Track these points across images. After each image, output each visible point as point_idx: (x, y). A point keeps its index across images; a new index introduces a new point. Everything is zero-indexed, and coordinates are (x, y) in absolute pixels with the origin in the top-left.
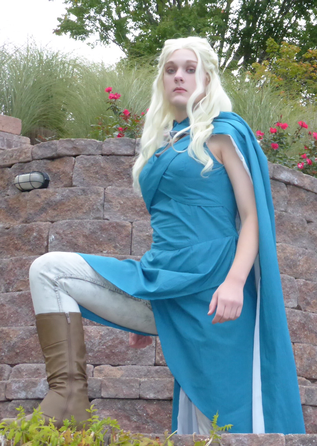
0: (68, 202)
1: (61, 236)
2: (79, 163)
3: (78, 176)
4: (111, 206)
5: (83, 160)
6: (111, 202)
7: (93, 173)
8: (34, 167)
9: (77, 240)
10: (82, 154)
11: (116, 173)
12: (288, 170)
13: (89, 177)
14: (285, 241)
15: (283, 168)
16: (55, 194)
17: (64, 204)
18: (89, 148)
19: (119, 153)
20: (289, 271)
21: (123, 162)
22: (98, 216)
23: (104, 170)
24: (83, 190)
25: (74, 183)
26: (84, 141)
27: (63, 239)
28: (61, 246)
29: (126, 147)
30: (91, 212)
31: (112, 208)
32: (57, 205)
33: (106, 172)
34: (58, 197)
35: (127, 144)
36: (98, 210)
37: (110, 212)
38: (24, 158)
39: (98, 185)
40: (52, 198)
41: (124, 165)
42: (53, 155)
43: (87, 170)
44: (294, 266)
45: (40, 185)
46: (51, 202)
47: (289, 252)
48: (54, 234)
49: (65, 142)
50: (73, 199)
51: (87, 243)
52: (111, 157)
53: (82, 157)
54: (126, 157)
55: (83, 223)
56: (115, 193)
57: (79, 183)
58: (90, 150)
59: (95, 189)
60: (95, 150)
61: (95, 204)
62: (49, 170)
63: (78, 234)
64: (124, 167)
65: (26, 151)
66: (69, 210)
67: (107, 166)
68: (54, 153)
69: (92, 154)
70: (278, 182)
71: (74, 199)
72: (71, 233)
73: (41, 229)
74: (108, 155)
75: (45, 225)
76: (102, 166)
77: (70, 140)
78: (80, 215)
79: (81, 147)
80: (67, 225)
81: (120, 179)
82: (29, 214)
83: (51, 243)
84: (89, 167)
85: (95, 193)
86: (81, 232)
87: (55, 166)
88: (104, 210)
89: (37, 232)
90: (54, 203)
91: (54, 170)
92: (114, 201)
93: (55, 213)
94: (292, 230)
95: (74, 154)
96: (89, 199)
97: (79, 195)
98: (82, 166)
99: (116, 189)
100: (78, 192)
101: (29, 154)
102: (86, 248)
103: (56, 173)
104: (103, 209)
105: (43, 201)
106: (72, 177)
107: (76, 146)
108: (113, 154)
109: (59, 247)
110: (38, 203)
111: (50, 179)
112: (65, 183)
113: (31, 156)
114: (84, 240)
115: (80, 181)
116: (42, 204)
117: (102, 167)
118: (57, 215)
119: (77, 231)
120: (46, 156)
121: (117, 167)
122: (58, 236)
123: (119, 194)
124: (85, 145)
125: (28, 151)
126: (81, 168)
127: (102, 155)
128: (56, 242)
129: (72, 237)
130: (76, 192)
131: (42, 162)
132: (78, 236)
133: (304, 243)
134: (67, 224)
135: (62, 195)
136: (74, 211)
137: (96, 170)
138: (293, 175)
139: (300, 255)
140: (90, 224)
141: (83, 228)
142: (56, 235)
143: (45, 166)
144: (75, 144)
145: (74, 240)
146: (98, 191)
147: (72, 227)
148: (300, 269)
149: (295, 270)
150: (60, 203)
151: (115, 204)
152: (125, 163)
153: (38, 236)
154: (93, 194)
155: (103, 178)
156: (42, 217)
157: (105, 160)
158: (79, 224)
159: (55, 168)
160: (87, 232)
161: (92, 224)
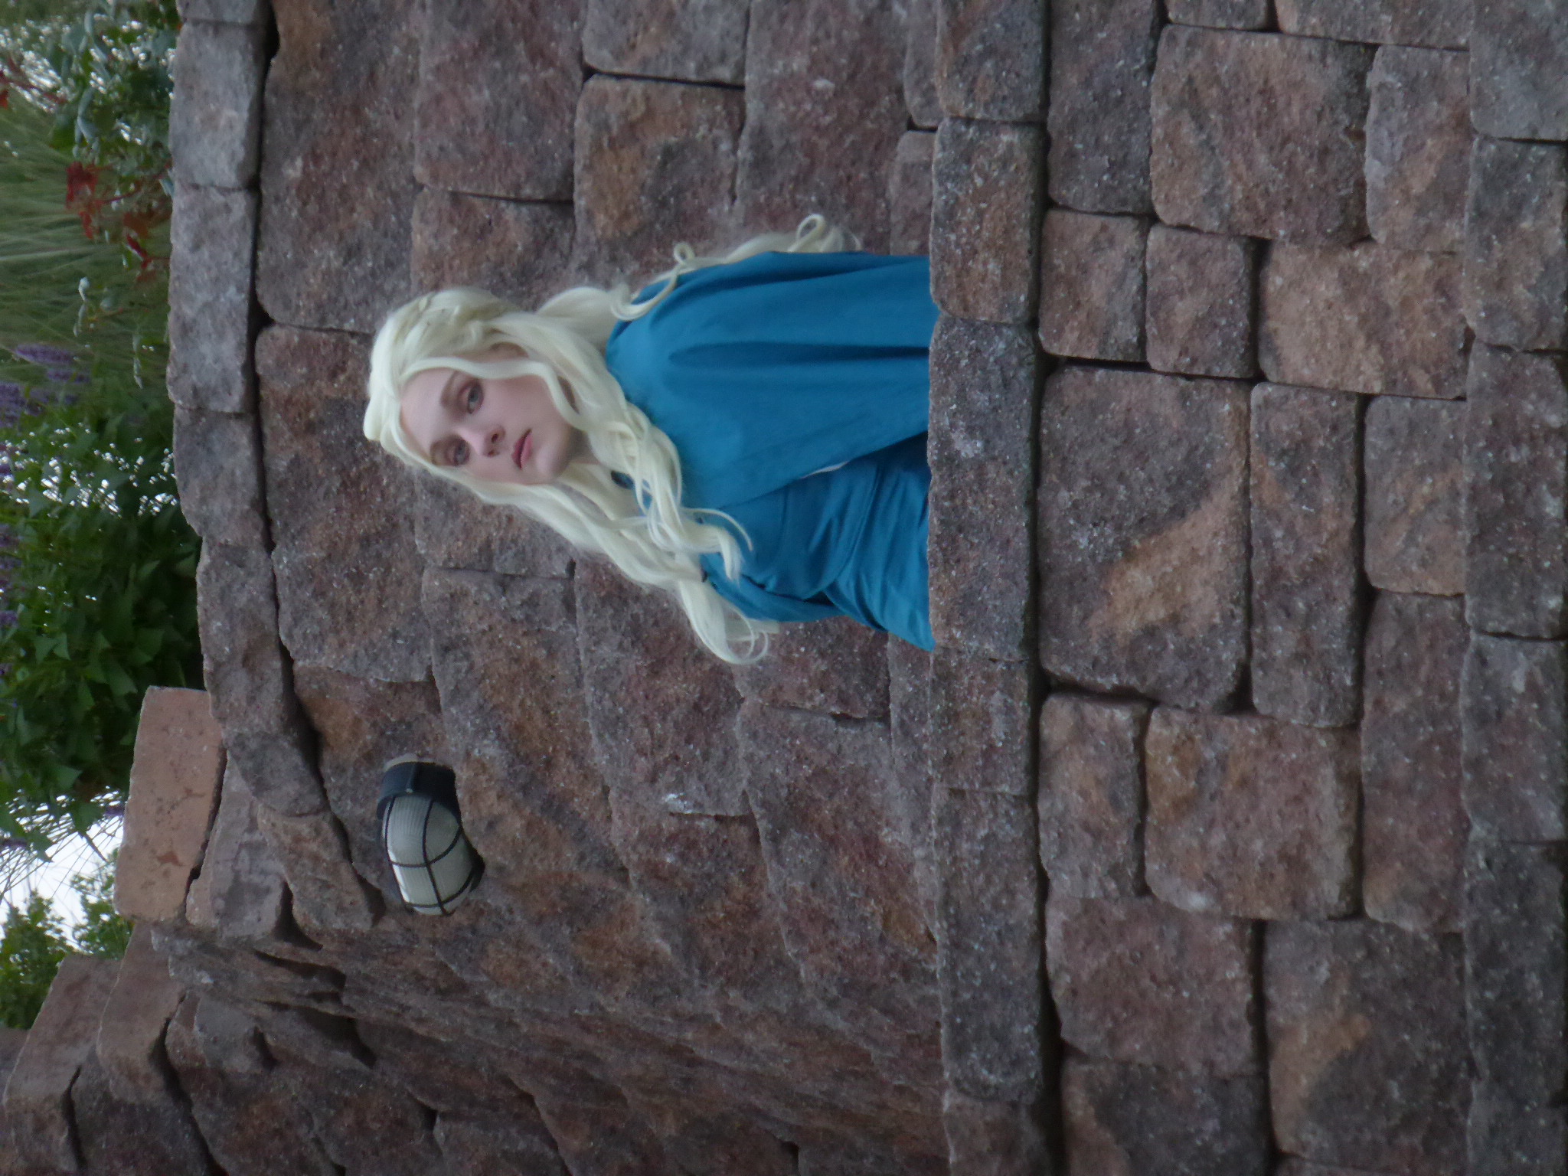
0: (508, 709)
1: (666, 762)
2: (320, 649)
3: (382, 657)
4: (509, 548)
5: (304, 634)
6: (488, 543)
7: (359, 592)
8: (359, 811)
9: (678, 700)
10: (273, 629)
11: (348, 495)
13: (381, 612)
16: (478, 761)
17: (520, 728)
18: (242, 600)
19: (252, 480)
21: (296, 462)
22: (557, 605)
23: (341, 546)
24: (446, 650)
25: (419, 677)
26: (209, 619)
27: (677, 758)
28: (710, 766)
29: (217, 447)
30: (544, 627)
31: (514, 541)
32: (527, 756)
33: (349, 539)
34: (490, 750)
35: (204, 442)
36: (532, 602)
37: (534, 551)
38: (326, 844)
39: (415, 576)
40: (499, 770)
41: (310, 460)
42: (294, 744)
43: (350, 617)
45: (439, 810)
46: (515, 775)
48: (659, 794)
49: (223, 699)
50: (490, 692)
51: (684, 659)
52: (274, 512)
53: (290, 636)
54: (269, 446)
55: (598, 672)
56: (444, 524)
57: (415, 659)
58: (252, 600)
59: (435, 607)
60: (250, 574)
61: (504, 613)
62: (371, 757)
63: (647, 697)
64: (317, 460)
65: (287, 840)
66: (546, 711)
67: (318, 533)
68: (285, 744)
69: (270, 590)
71: (492, 687)
72: (647, 721)
73: (642, 836)
74: (268, 522)
75: (622, 817)
76: (323, 554)
77: (212, 674)
78: (563, 672)
79: (241, 632)
80: (614, 735)
81: (379, 482)
82: (585, 863)
83: (698, 805)
84: (332, 606)
85: (453, 610)
86: (639, 683)
87: (345, 735)
88: (532, 574)
89: (657, 850)
90: (518, 768)
91: (369, 737)
92: (484, 535)
93: (565, 765)
95: (277, 664)
96: (484, 632)
97: (471, 667)
98: (332, 639)
99: (426, 519)
100: (458, 671)
101: (304, 827)
102: (707, 666)
103: (382, 734)
104: (524, 577)
105: (516, 806)
106: (391, 684)
107: (240, 657)
108: (261, 506)
109: (715, 774)
110: (529, 827)
111: (409, 758)
112: (421, 707)
113: (312, 819)
114: (675, 675)
115: (404, 653)
116: (532, 813)
117: (329, 556)
118: (573, 755)
119: (635, 701)
120: (304, 771)
121: (322, 491)
122: (666, 778)
123: (449, 505)
124: (230, 616)
125: (286, 832)
126: (342, 645)
127: (269, 545)
128: (693, 786)
129: (664, 719)
130: (458, 682)
131: (331, 782)
132: (655, 696)
134: (607, 736)
135: (477, 733)
136: (547, 691)
137: (346, 581)
140: (596, 643)
141: (619, 673)
142: (660, 784)
143: (350, 772)
144: (232, 657)
145: (678, 713)
146: (443, 599)
147: (618, 718)
150: (515, 740)
151: (498, 529)
152: (297, 456)
153: (676, 848)
154: (457, 616)
155: (379, 555)
156: (592, 816)
157: (294, 538)
158: (605, 690)
159: (355, 734)
160: (634, 662)
161: (597, 637)
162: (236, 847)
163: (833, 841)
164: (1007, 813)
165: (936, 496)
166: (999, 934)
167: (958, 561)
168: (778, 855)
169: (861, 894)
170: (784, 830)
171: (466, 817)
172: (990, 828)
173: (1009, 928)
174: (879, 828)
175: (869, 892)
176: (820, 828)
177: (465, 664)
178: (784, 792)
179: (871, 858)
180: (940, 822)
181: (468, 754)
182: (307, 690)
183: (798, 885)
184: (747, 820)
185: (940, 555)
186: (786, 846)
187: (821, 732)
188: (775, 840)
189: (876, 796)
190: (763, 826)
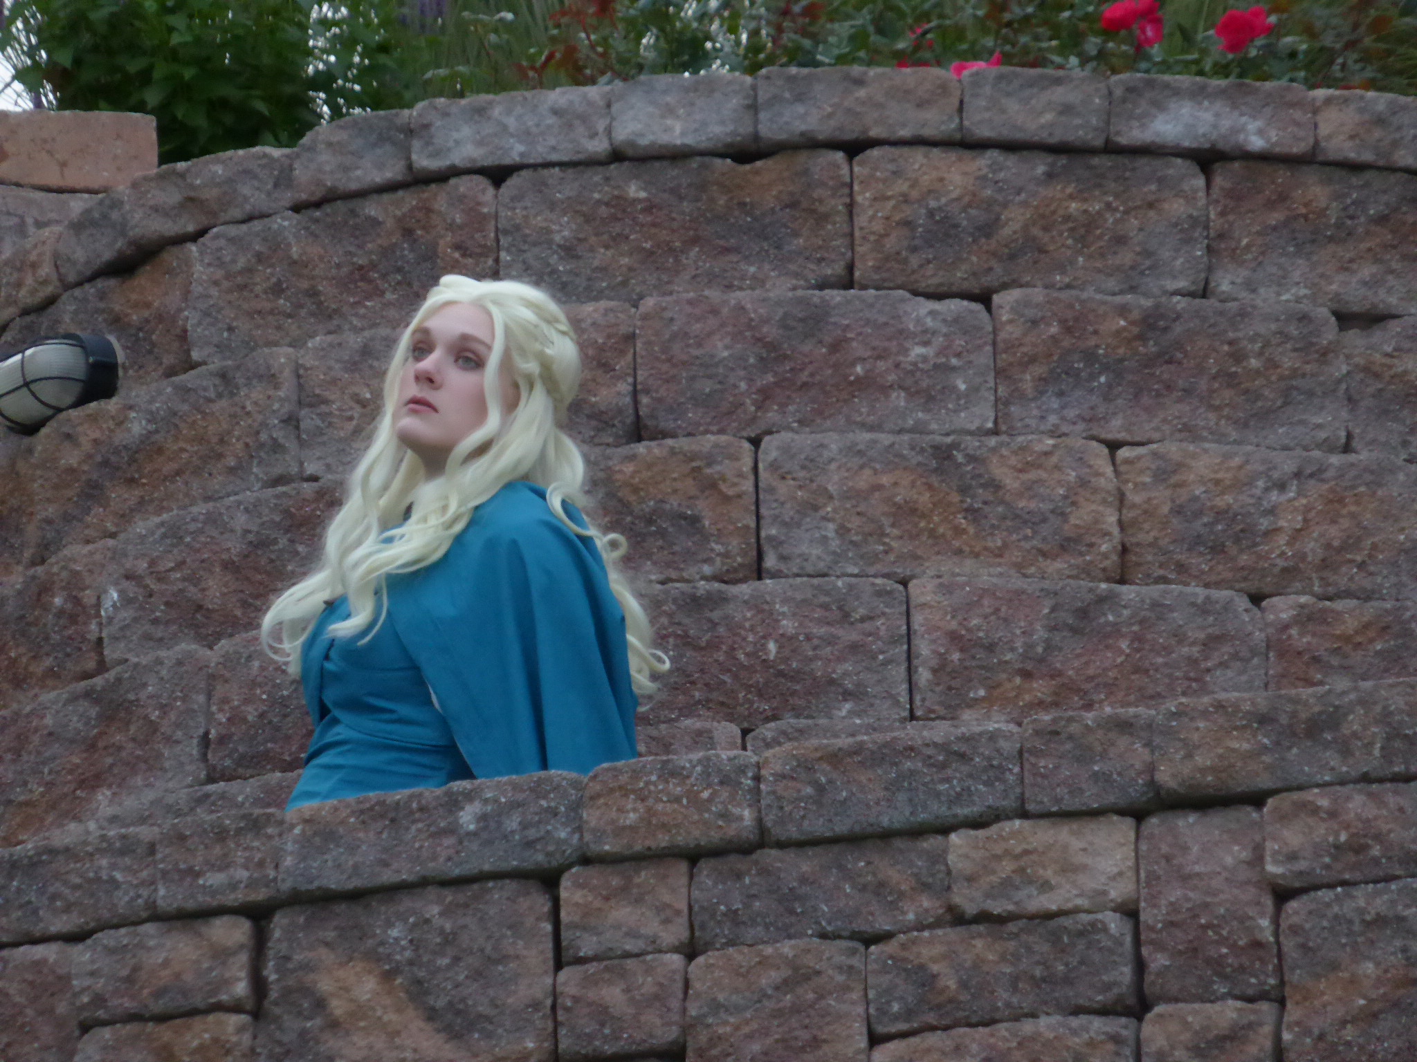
0: (176, 439)
1: (146, 586)
2: (209, 265)
3: (208, 320)
4: (323, 422)
5: (221, 249)
6: (326, 402)
7: (266, 292)
8: (67, 318)
9: (203, 590)
10: (222, 220)
11: (352, 273)
12: (1198, 94)
13: (250, 314)
14: (1189, 432)
15: (1167, 86)
16: (126, 418)
17: (160, 451)
18: (246, 190)
19: (354, 186)
20: (1205, 567)
21: (375, 223)
22: (277, 470)
23: (305, 272)
24: (223, 375)
25: (195, 355)
26: (223, 162)
27: (151, 596)
28: (147, 627)
29: (379, 151)
30: (255, 462)
31: (330, 424)
32: (135, 461)
33: (313, 278)
34: (137, 427)
35: (382, 139)
36: (276, 447)
37: (324, 444)
38: (33, 292)
39: (288, 340)
40: (120, 438)
41: (379, 235)
42: (120, 252)
43: (242, 287)
44: (1237, 540)
45: (76, 389)
46: (117, 452)
47: (1202, 481)
48: (116, 584)
49: (153, 184)
50: (190, 420)
51: (242, 591)
52: (328, 209)
53: (217, 237)
54: (386, 197)
55: (221, 514)
56: (337, 361)
57: (211, 350)
58: (246, 199)
59: (261, 361)
60: (269, 194)
61: (264, 424)
62: (117, 322)
63: (203, 561)
64: (379, 241)
65: (33, 257)
66: (178, 473)
67: (315, 250)
68: (119, 244)
69: (257, 213)
70: (1142, 162)
71: (194, 422)
72: (180, 565)
73: (76, 574)
74: (318, 205)
75: (91, 553)
76: (295, 257)
77: (174, 172)
78: (216, 483)
79: (215, 192)
80: (164, 536)
81: (368, 298)
82: (44, 525)
83: (110, 620)
84: (249, 270)
85: (260, 377)
86: (216, 553)
87: (134, 297)
88: (302, 444)
89: (63, 588)
90: (124, 454)
91: (135, 317)
92: (332, 397)
93: (132, 496)
94: (1234, 375)
95: (191, 228)
96: (244, 408)
97: (210, 400)
98: (219, 274)
99: (340, 344)
100: (205, 389)
101: (46, 270)
102: (238, 613)
103: (140, 329)
104: (298, 437)
105: (90, 456)
106: (185, 331)
107: (192, 194)
108: (330, 198)
109: (140, 632)
110: (71, 470)
111: (121, 356)
112: (168, 360)
113: (54, 277)
114: (226, 585)
115: (215, 340)
116: (84, 472)
117: (295, 262)
118: (142, 502)
119: (198, 551)
120: (98, 263)
121: (352, 249)
122: (131, 588)
123: (355, 363)
124: (230, 181)
125: (40, 255)
126: (216, 283)
127: (297, 208)
128: (127, 614)
129: (184, 579)
130: (195, 390)
131: (90, 289)
132: (204, 569)
133: (1319, 426)
134: (163, 530)
135: (151, 413)
136: (197, 471)
137: (274, 280)
138: (1234, 106)
139: (1282, 486)
140: (246, 510)
141: (222, 533)
142: (126, 584)
143: (102, 305)
144: (192, 187)
145: (192, 591)
146: (269, 368)
147: (181, 538)
148: (1278, 549)
149: (1244, 559)
150: (148, 449)
151: (340, 409)
152: (380, 223)
153: (69, 606)
154: (255, 382)
155: (301, 306)
156: (88, 527)
157: (306, 229)
158: (205, 523)
159: (136, 305)
160: (234, 546)
161: (252, 510)
162: (20, 212)
163: (92, 747)
164: (139, 896)
165: (421, 795)
166: (29, 902)
167: (364, 822)
168: (74, 699)
169: (48, 778)
170: (97, 701)
171: (73, 413)
172: (124, 883)
173: (35, 912)
174: (110, 786)
175: (50, 785)
176: (101, 734)
177: (213, 395)
178: (131, 697)
179: (82, 783)
180: (124, 837)
181: (131, 408)
182: (171, 257)
183: (49, 721)
184: (102, 667)
185: (368, 805)
186: (83, 705)
187: (191, 723)
188: (87, 694)
189: (139, 780)
190: (98, 681)
